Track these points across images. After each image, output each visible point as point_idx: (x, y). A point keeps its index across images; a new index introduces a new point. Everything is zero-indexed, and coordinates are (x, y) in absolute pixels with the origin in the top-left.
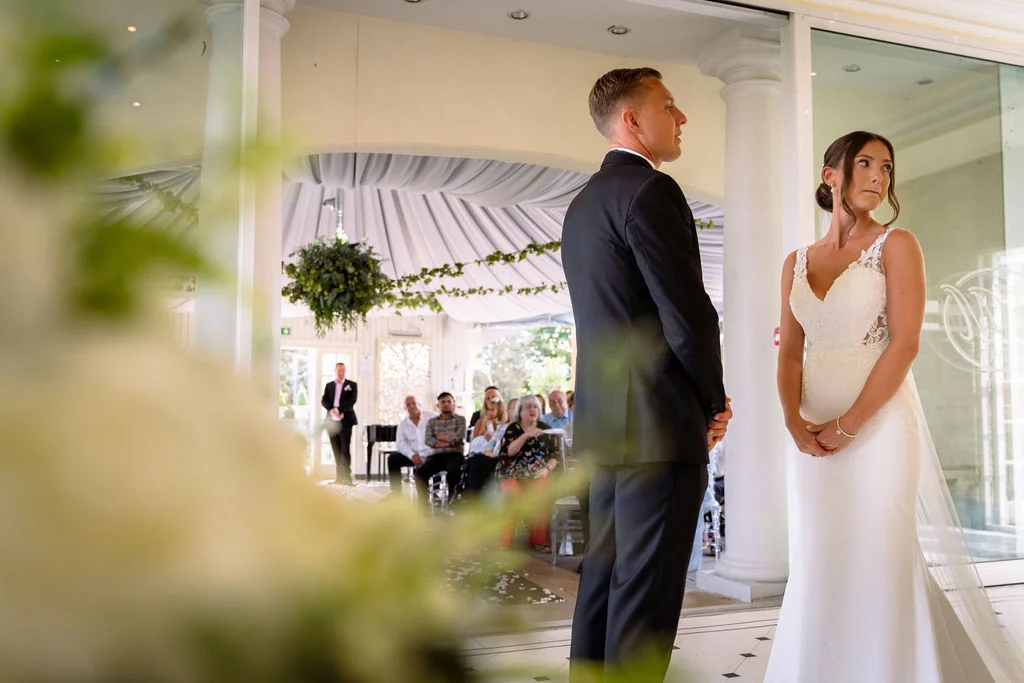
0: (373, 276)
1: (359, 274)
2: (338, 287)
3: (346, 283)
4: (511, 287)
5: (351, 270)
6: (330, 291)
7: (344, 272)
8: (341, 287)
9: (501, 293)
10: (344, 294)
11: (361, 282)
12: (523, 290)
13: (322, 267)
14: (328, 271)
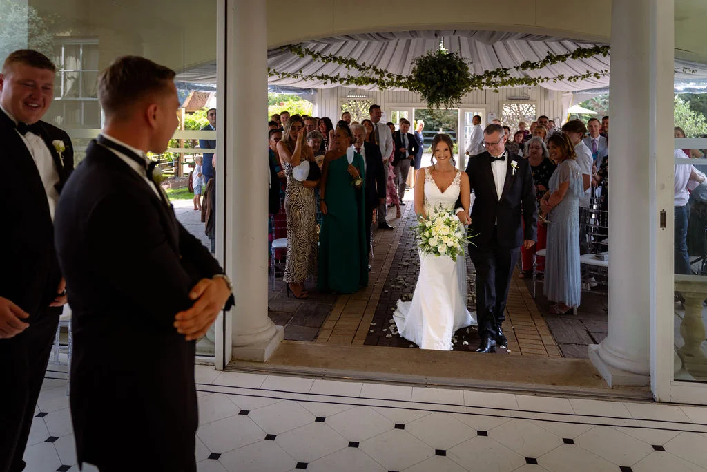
0: (460, 75)
1: (451, 74)
2: (436, 83)
3: (442, 81)
4: (563, 75)
5: (445, 72)
6: (432, 86)
7: (442, 73)
8: (438, 83)
9: (555, 80)
10: (441, 87)
11: (453, 79)
12: (571, 78)
13: (428, 70)
14: (431, 74)
